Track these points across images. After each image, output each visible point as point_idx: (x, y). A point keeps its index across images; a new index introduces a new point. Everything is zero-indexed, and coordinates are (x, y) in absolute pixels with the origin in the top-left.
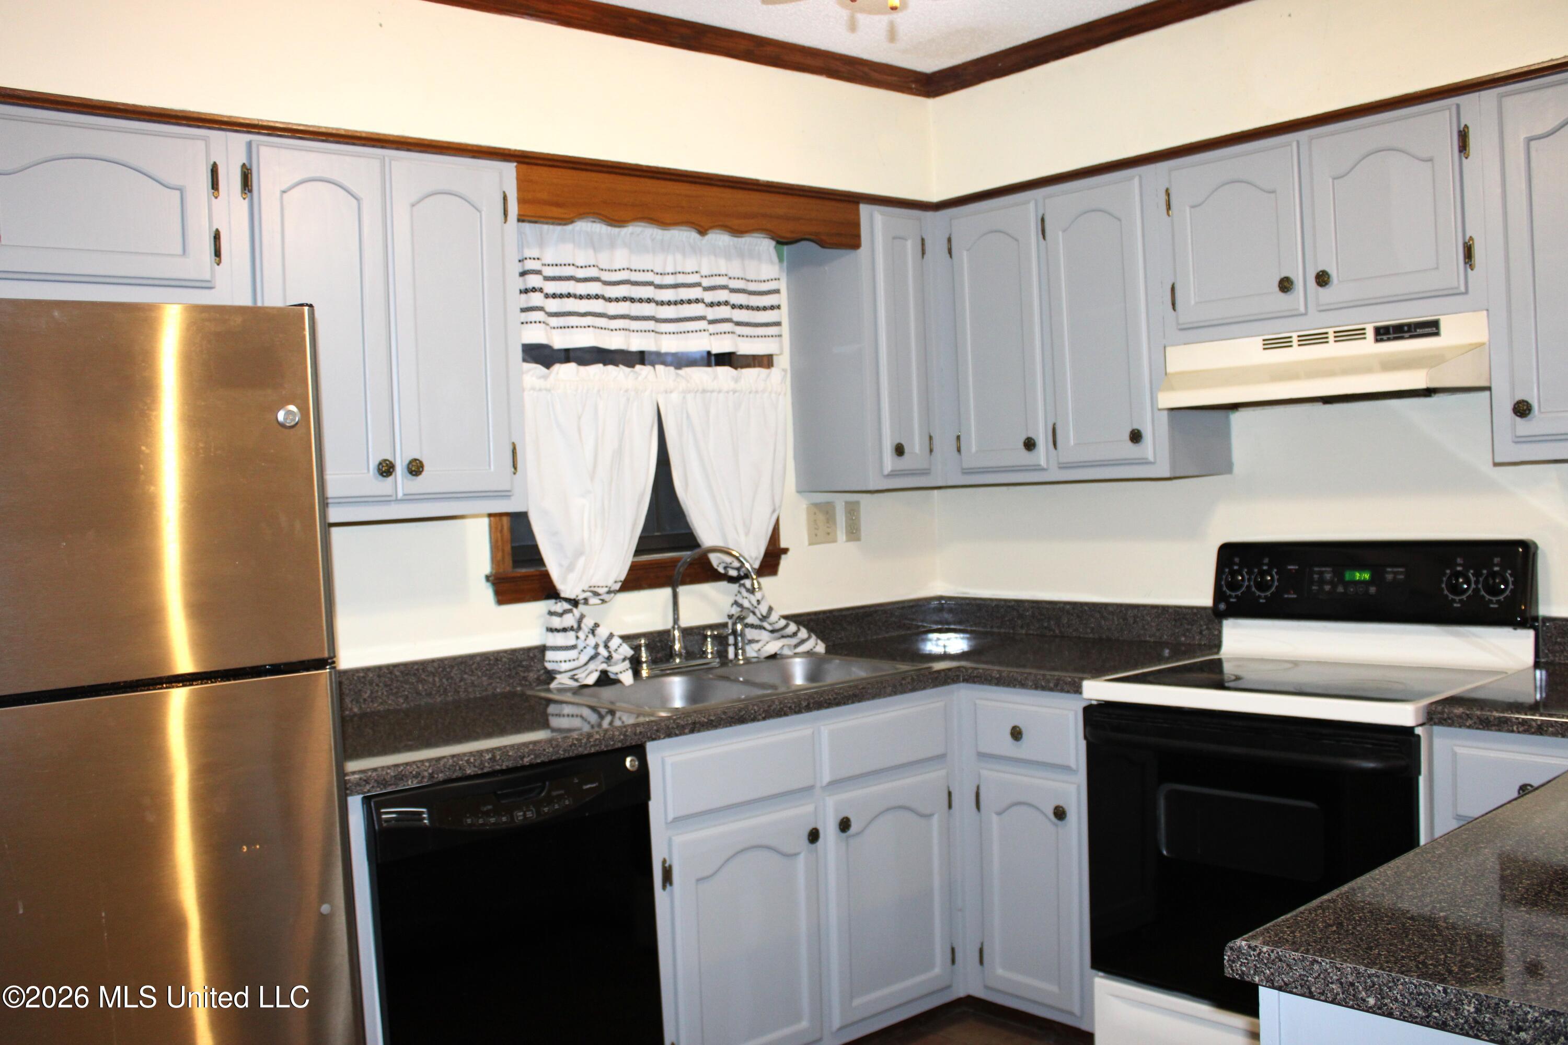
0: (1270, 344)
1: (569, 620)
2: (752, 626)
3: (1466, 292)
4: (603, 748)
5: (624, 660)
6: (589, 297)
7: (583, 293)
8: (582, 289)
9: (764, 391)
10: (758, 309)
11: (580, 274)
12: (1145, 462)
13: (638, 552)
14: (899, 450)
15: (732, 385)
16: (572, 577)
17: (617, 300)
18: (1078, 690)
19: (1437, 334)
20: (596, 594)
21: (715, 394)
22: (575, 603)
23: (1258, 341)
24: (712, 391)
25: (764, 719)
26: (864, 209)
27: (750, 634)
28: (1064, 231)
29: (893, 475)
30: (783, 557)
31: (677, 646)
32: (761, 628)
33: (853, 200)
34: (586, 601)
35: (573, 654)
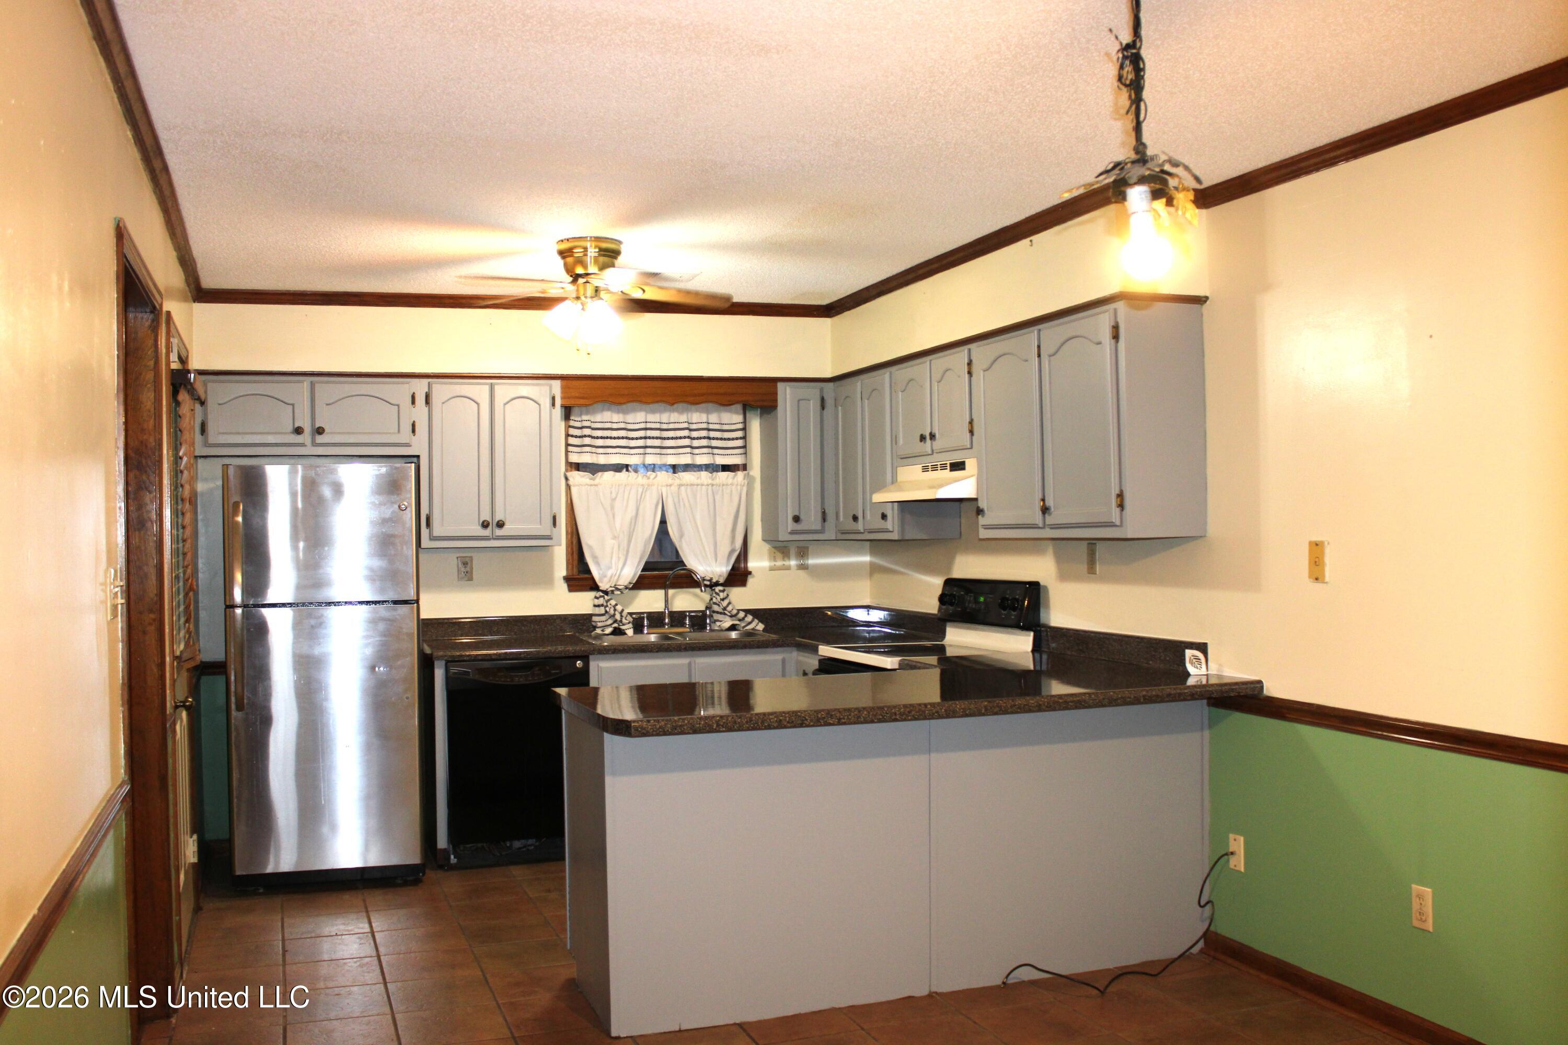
0: (925, 469)
1: (601, 601)
2: (718, 612)
3: (971, 448)
4: (563, 655)
5: (629, 623)
6: (619, 438)
7: (616, 436)
8: (615, 434)
9: (732, 484)
10: (729, 439)
11: (615, 426)
12: (887, 531)
13: (643, 570)
14: (797, 519)
15: (710, 481)
16: (606, 580)
17: (637, 439)
18: (815, 650)
19: (964, 469)
20: (618, 589)
21: (699, 486)
22: (606, 592)
23: (919, 467)
24: (698, 485)
25: (657, 652)
26: (780, 386)
27: (716, 617)
28: (868, 399)
29: (793, 532)
30: (749, 576)
31: (667, 621)
32: (725, 614)
33: (774, 381)
34: (612, 591)
35: (603, 618)
